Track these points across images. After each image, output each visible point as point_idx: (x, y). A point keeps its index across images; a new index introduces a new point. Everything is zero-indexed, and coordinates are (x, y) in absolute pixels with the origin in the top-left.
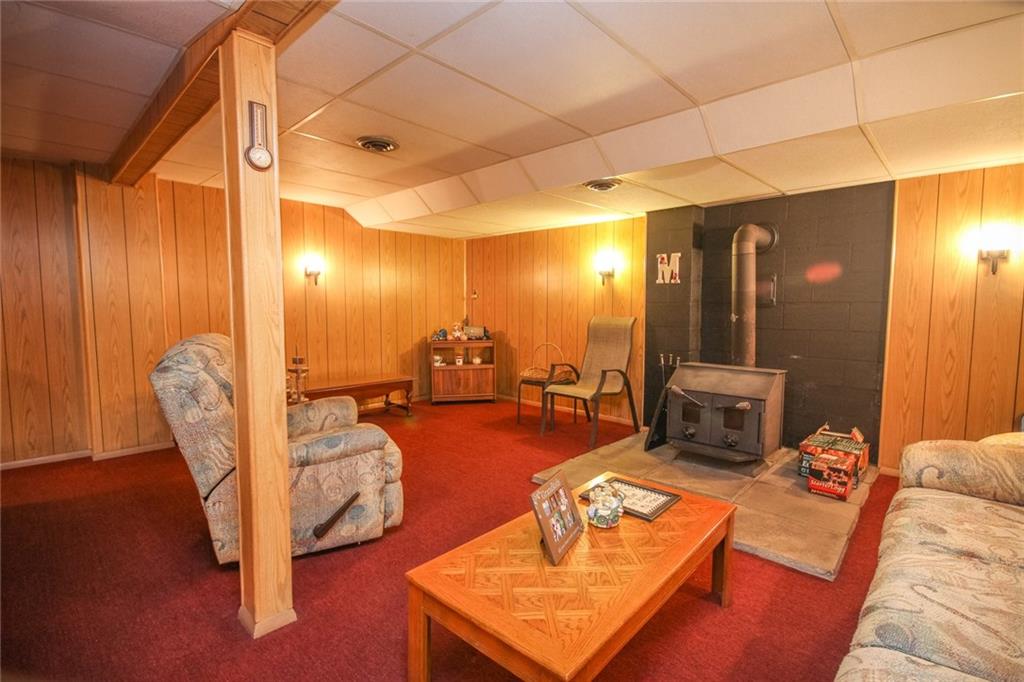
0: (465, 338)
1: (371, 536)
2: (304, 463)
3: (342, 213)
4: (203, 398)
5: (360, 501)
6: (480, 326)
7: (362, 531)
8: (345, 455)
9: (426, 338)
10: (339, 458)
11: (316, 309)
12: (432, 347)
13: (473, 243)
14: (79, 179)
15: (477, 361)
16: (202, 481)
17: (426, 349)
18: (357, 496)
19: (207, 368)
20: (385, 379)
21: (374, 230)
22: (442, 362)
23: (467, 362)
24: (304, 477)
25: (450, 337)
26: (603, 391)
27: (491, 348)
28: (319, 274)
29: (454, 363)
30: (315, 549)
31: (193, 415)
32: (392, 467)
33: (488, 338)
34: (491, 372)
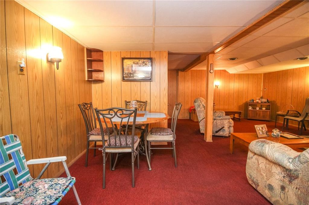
0: (260, 102)
1: (226, 136)
2: (215, 119)
3: (225, 71)
4: (200, 107)
5: (224, 128)
6: (266, 99)
7: (224, 134)
8: (222, 119)
9: (247, 102)
10: (221, 120)
11: (217, 93)
12: (249, 104)
13: (265, 74)
14: (179, 72)
15: (264, 109)
16: (200, 119)
17: (247, 105)
18: (224, 127)
19: (201, 102)
20: (234, 111)
21: (233, 74)
22: (252, 108)
23: (261, 109)
24: (214, 122)
25: (255, 102)
26: (306, 119)
27: (270, 105)
28: (218, 86)
29: (256, 109)
30: (216, 135)
31: (199, 109)
32: (231, 124)
33: (268, 102)
34: (268, 113)
